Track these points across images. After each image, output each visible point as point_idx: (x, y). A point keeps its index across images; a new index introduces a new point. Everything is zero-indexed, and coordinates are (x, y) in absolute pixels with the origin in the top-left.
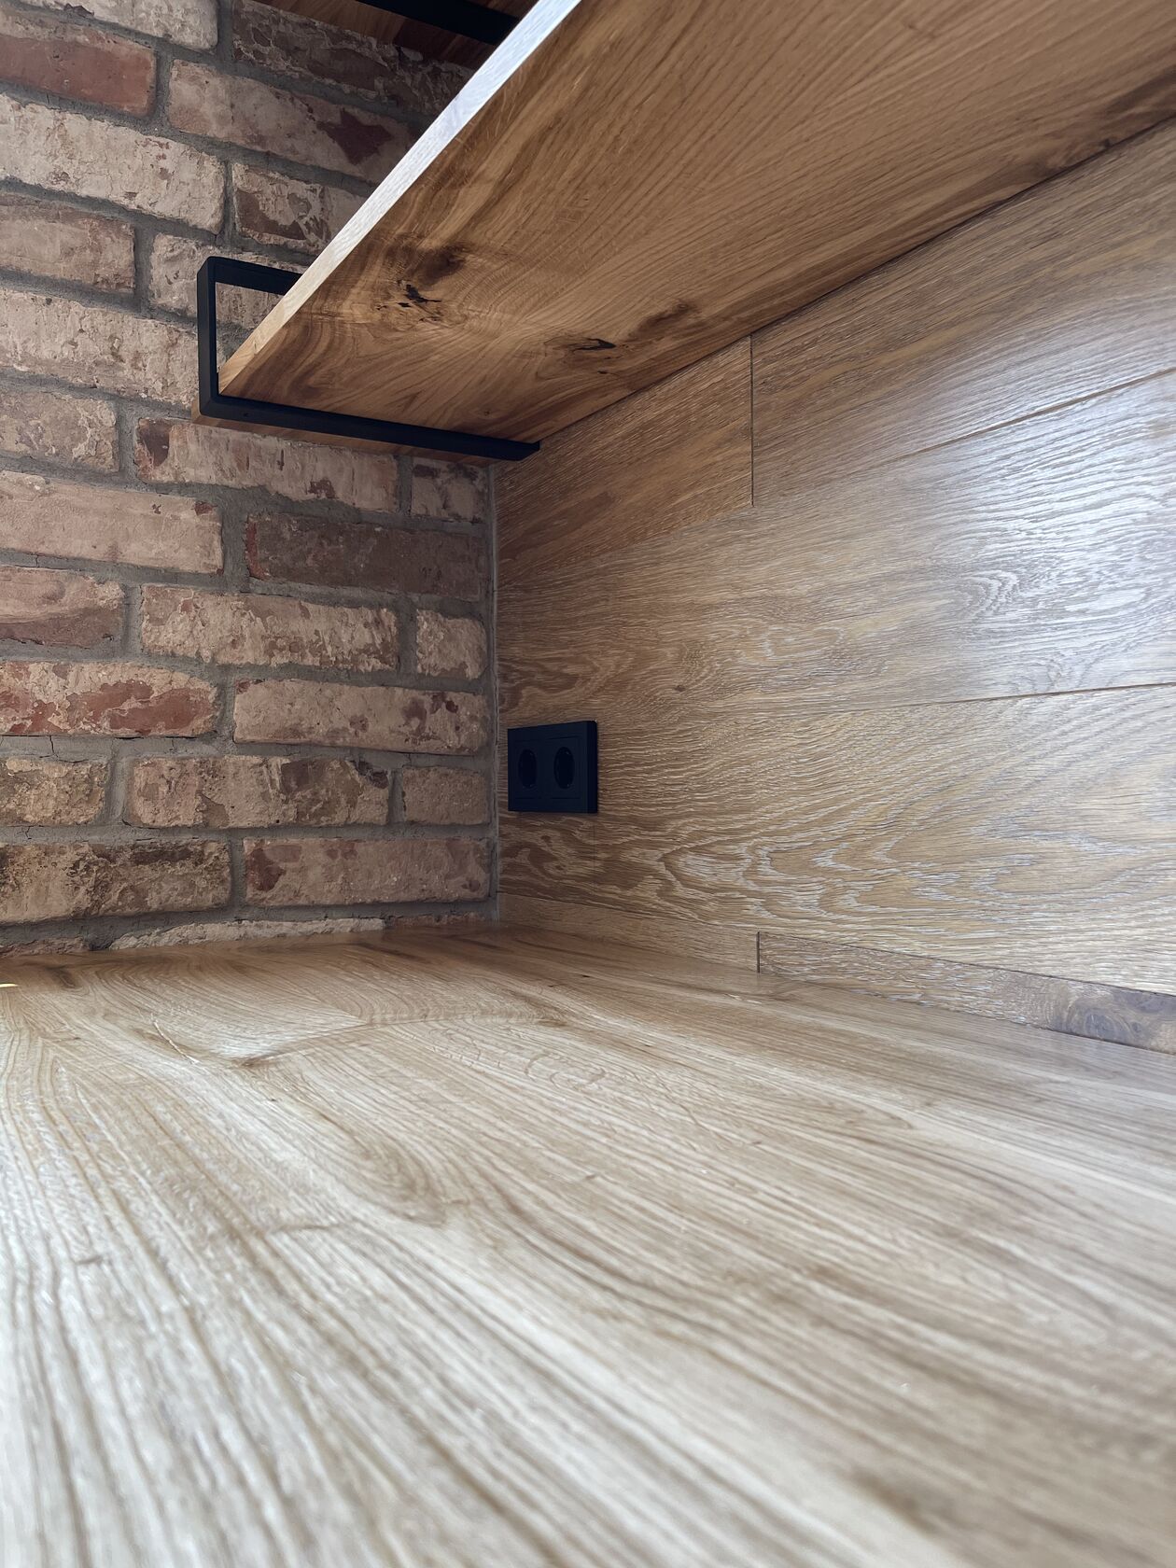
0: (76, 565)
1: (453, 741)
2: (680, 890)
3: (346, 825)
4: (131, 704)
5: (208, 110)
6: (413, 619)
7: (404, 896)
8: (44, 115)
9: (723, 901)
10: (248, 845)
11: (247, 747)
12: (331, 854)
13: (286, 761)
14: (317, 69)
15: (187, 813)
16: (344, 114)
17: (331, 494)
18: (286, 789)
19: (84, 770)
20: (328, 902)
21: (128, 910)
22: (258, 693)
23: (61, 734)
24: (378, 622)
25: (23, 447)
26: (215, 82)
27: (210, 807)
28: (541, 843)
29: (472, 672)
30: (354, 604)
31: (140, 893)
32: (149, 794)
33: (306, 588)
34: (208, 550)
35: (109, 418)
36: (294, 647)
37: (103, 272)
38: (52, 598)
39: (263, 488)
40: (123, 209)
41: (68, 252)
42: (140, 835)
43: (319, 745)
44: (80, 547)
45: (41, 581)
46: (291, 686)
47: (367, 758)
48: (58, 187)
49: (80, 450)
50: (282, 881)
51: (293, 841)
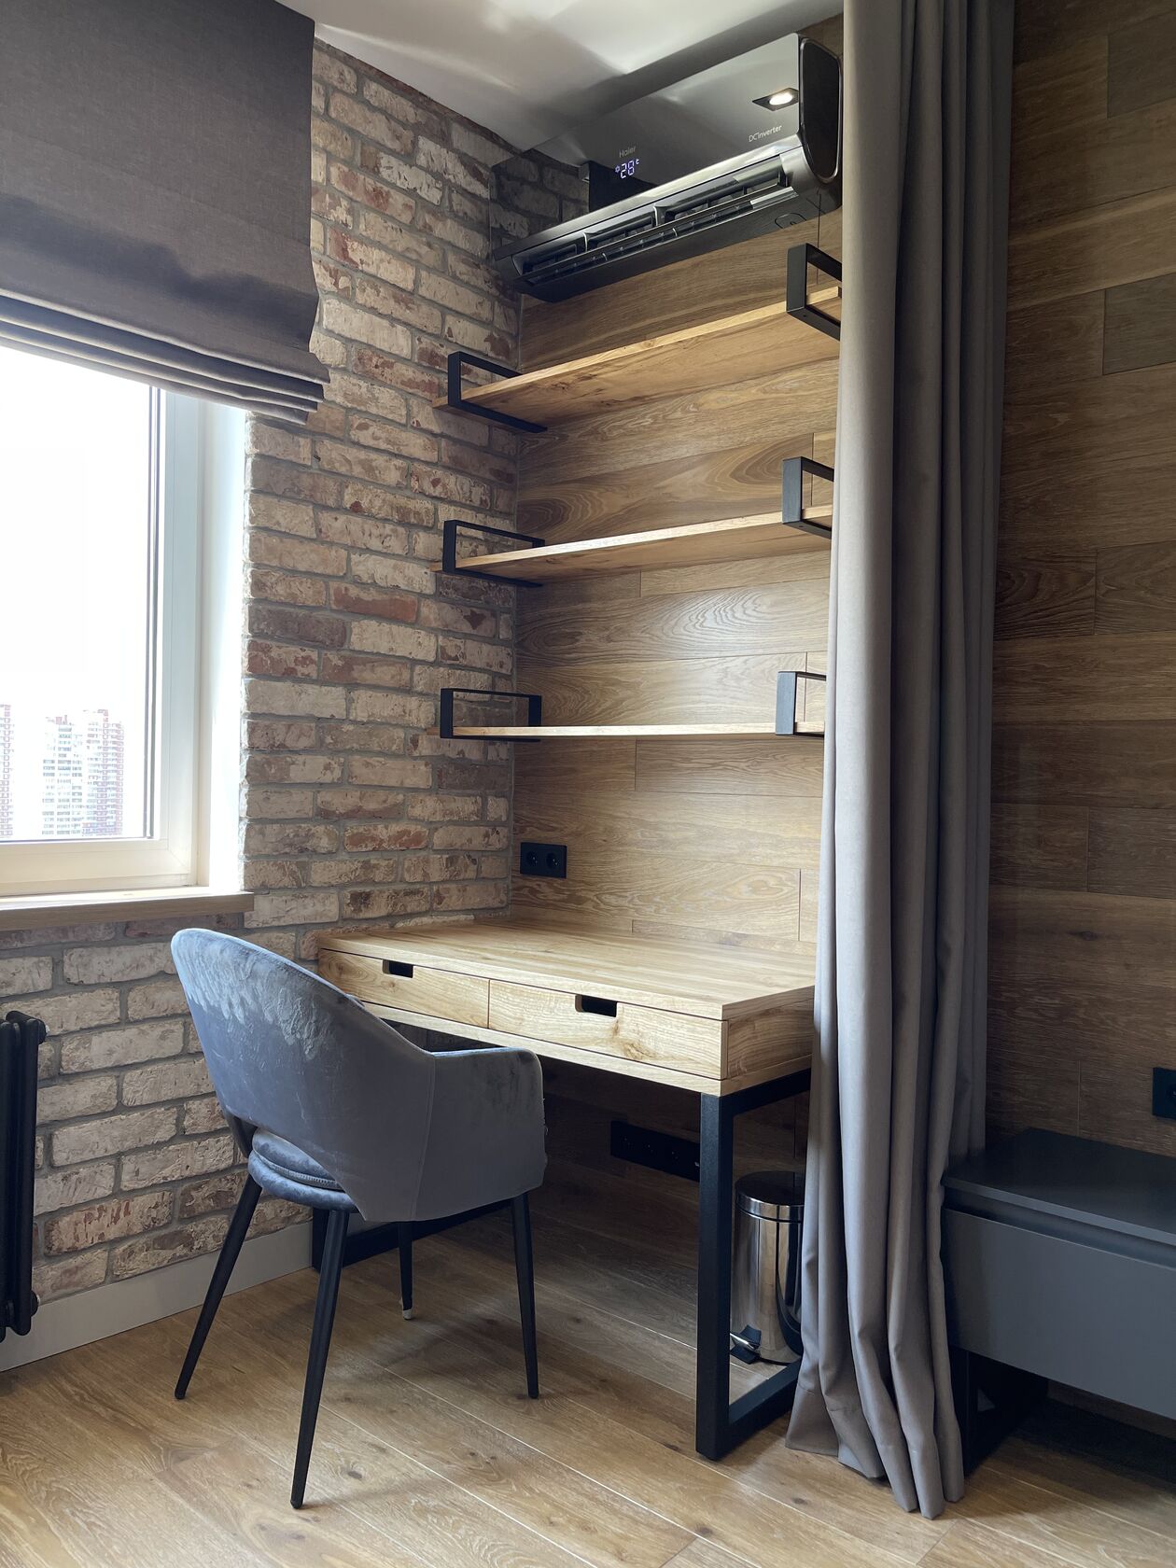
0: (391, 788)
1: (498, 846)
2: (602, 906)
3: (463, 880)
4: (405, 838)
5: (432, 617)
6: (486, 800)
7: (481, 907)
8: (386, 626)
9: (620, 910)
10: (435, 888)
11: (436, 851)
12: (459, 891)
13: (447, 856)
14: (464, 596)
15: (419, 878)
16: (472, 612)
17: (464, 756)
18: (447, 867)
19: (391, 862)
20: (458, 908)
21: (402, 913)
22: (441, 831)
23: (386, 850)
24: (476, 801)
25: (379, 749)
26: (434, 606)
27: (426, 875)
28: (535, 887)
29: (504, 819)
30: (469, 796)
31: (405, 907)
32: (408, 871)
33: (454, 791)
34: (428, 780)
35: (403, 735)
36: (451, 813)
37: (403, 683)
38: (385, 802)
39: (444, 755)
40: (408, 659)
41: (393, 677)
42: (405, 885)
43: (457, 850)
44: (393, 782)
45: (382, 794)
46: (451, 828)
47: (471, 854)
48: (391, 653)
49: (394, 748)
50: (445, 901)
51: (448, 886)
